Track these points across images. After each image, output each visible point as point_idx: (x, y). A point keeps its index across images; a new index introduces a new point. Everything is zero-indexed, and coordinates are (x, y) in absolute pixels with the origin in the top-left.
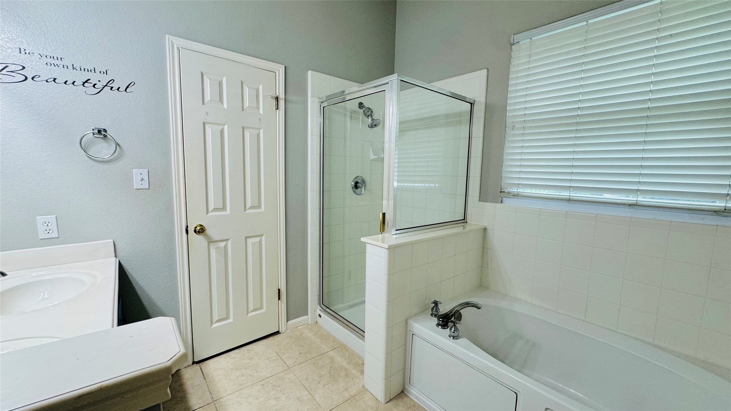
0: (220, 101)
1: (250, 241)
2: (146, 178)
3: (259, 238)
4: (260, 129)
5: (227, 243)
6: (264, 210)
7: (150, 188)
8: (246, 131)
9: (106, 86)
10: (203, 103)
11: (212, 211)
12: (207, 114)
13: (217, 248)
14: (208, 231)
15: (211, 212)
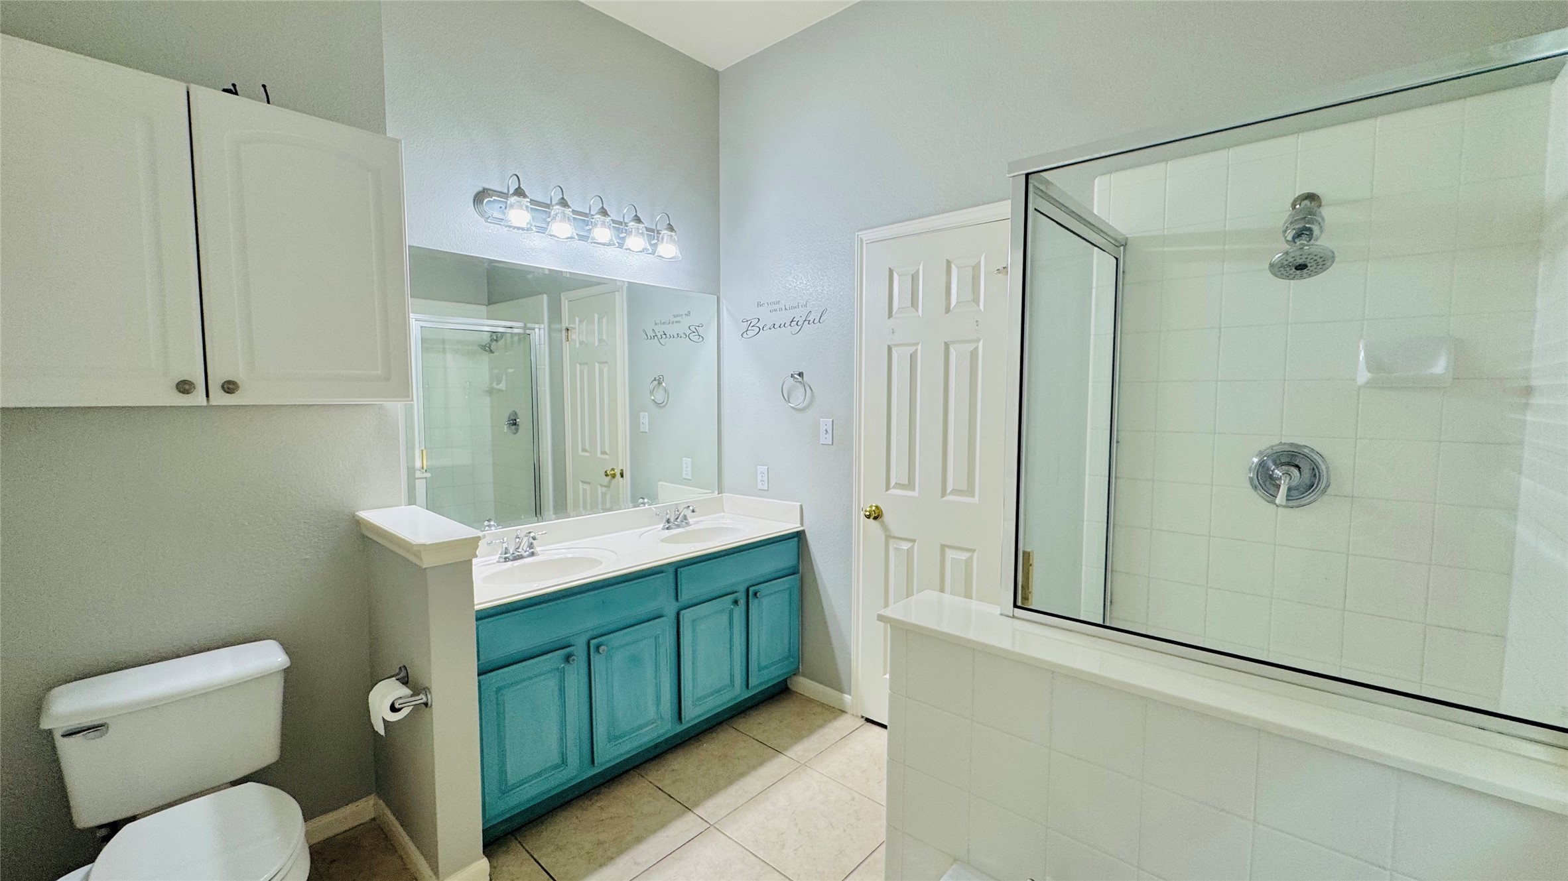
0: (912, 306)
1: (950, 554)
2: (830, 431)
3: (968, 555)
4: (978, 341)
5: (914, 544)
6: (977, 502)
7: (834, 443)
8: (951, 349)
9: (805, 320)
10: (890, 315)
11: (894, 487)
12: (893, 333)
13: (897, 549)
14: (887, 517)
15: (892, 488)
